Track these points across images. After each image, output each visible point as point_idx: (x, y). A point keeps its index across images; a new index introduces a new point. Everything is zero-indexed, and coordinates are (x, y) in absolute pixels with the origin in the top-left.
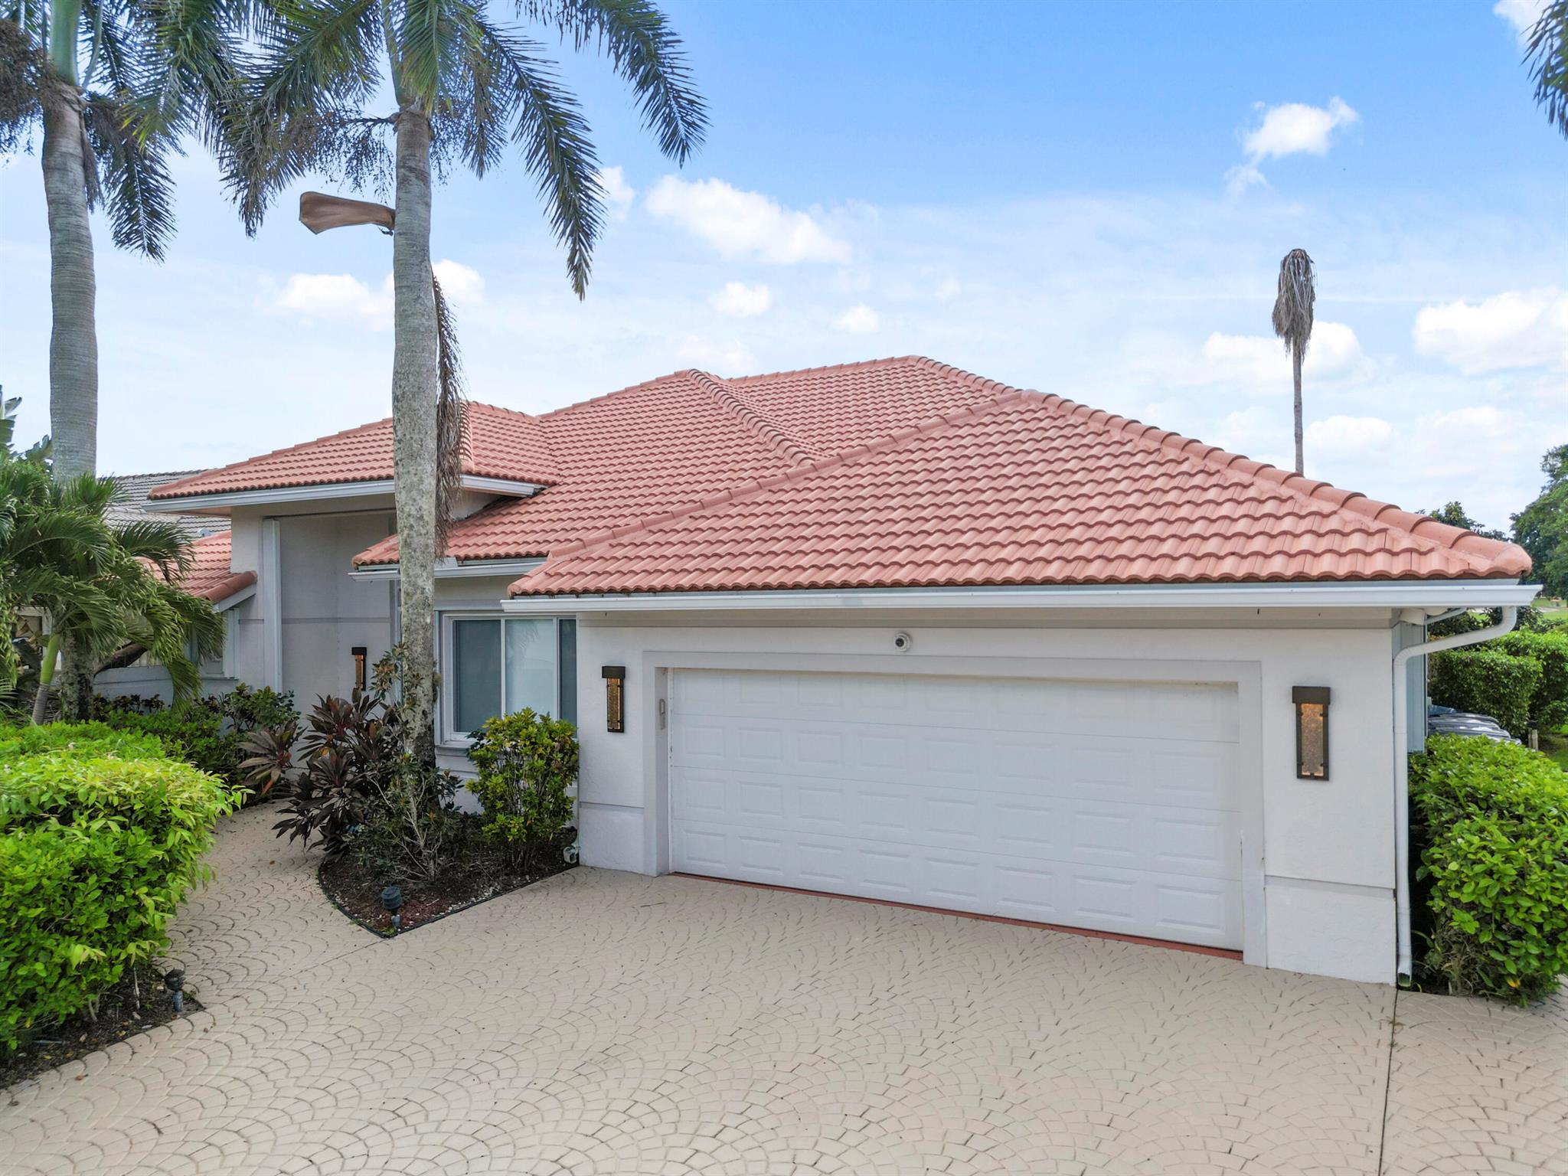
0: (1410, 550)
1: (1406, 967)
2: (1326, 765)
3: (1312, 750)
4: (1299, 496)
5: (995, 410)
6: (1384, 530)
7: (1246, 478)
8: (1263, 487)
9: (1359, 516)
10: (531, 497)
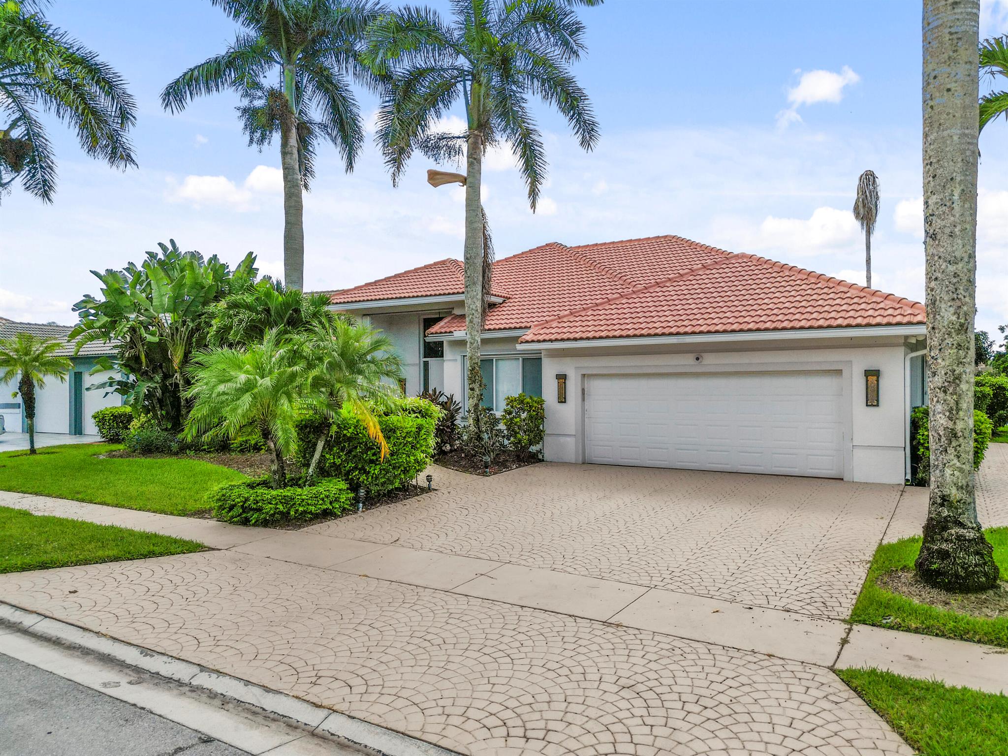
0: (911, 314)
1: (909, 477)
2: (878, 401)
3: (872, 395)
4: (868, 295)
5: (727, 262)
6: (901, 308)
7: (845, 289)
8: (852, 293)
9: (892, 303)
10: (501, 304)
